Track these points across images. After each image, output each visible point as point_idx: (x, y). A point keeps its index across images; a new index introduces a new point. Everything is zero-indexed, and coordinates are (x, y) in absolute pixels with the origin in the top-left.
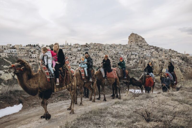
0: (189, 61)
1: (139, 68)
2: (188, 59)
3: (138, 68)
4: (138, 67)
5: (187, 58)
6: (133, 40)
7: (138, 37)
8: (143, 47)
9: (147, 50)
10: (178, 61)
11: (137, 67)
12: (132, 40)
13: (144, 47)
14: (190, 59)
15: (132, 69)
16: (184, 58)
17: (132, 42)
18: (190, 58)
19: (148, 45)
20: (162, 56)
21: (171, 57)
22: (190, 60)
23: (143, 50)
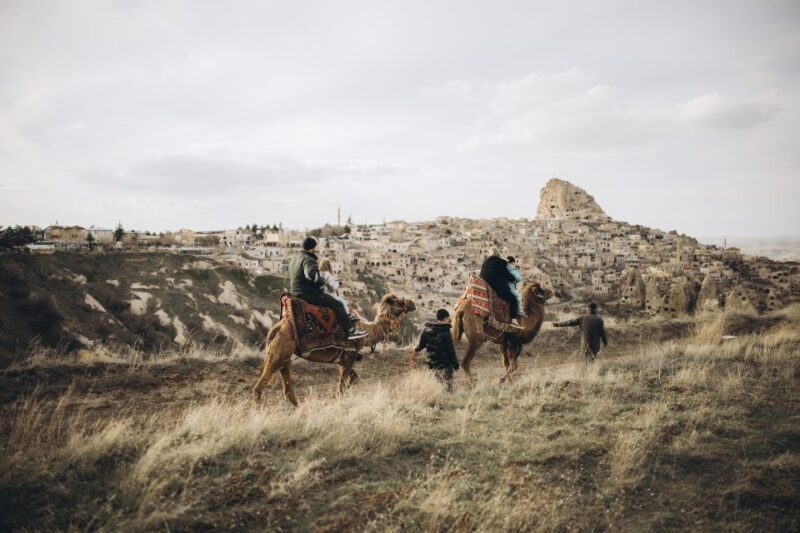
0: (751, 273)
1: (626, 298)
2: (747, 266)
3: (623, 299)
4: (623, 294)
5: (745, 263)
6: (559, 202)
7: (574, 191)
8: (599, 228)
9: (616, 239)
10: (722, 275)
11: (621, 296)
12: (553, 204)
13: (602, 227)
14: (752, 267)
15: (608, 301)
16: (734, 263)
17: (555, 209)
18: (752, 263)
19: (609, 221)
20: (672, 260)
21: (696, 260)
22: (754, 269)
23: (603, 237)
